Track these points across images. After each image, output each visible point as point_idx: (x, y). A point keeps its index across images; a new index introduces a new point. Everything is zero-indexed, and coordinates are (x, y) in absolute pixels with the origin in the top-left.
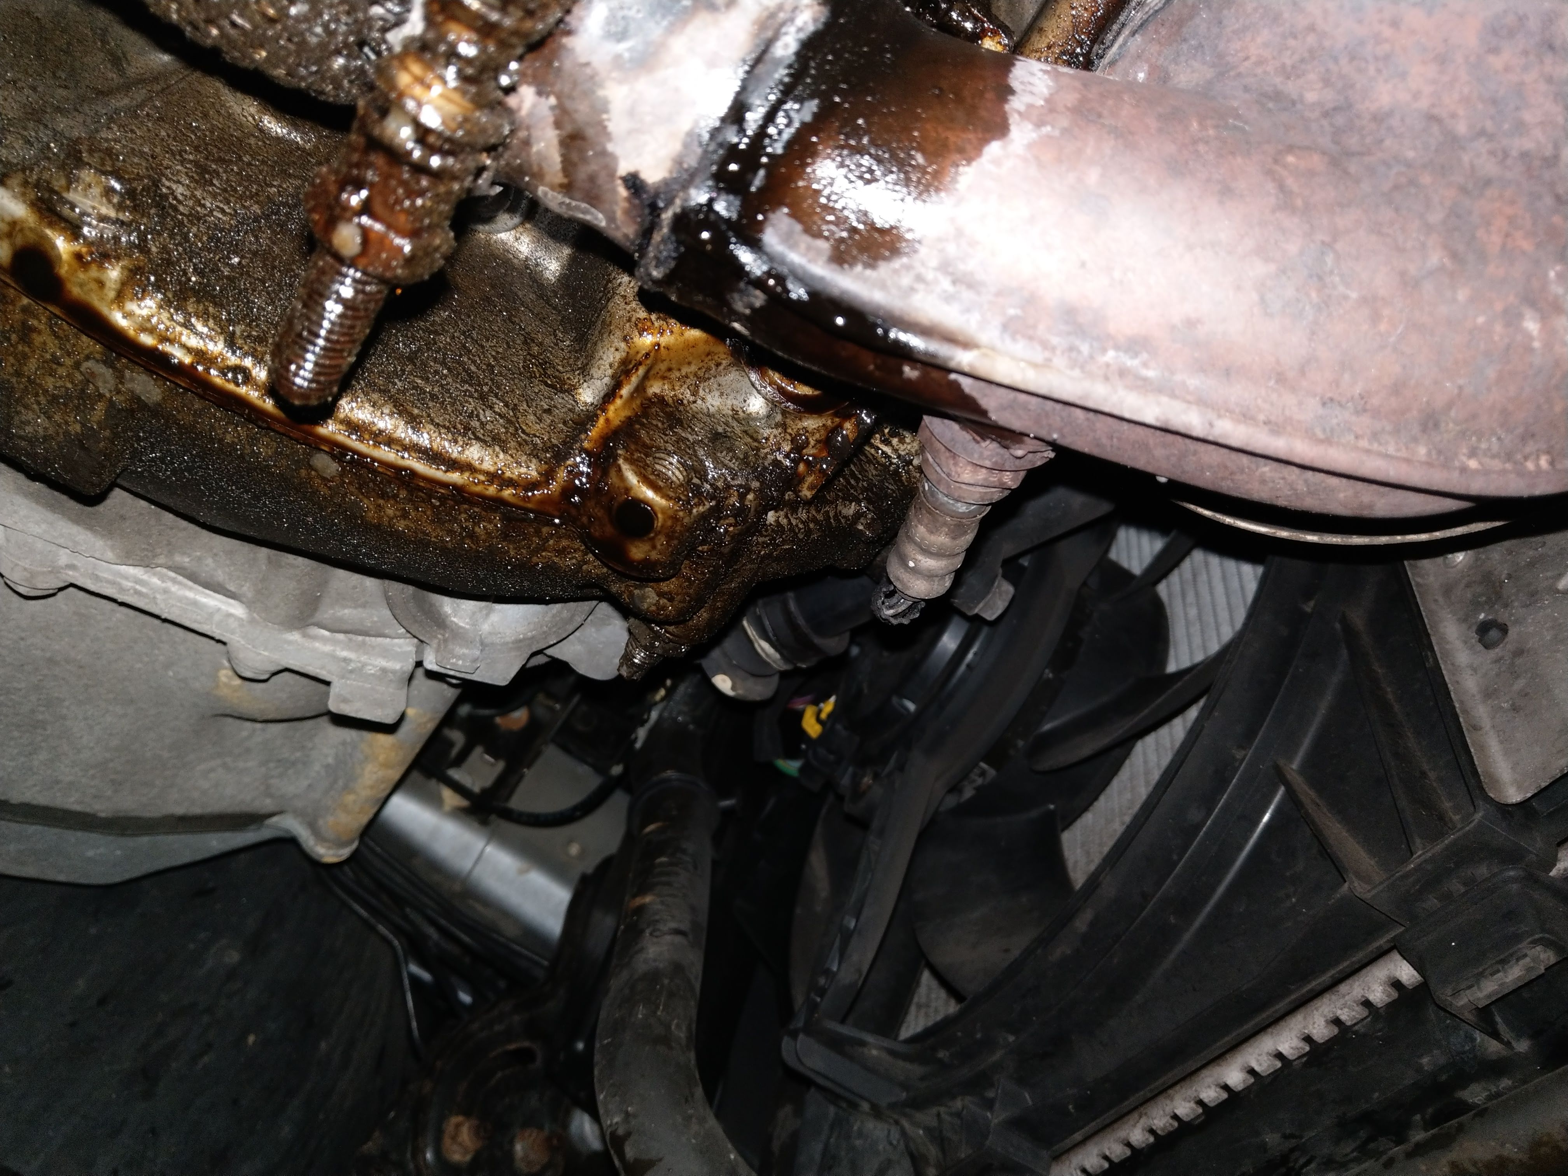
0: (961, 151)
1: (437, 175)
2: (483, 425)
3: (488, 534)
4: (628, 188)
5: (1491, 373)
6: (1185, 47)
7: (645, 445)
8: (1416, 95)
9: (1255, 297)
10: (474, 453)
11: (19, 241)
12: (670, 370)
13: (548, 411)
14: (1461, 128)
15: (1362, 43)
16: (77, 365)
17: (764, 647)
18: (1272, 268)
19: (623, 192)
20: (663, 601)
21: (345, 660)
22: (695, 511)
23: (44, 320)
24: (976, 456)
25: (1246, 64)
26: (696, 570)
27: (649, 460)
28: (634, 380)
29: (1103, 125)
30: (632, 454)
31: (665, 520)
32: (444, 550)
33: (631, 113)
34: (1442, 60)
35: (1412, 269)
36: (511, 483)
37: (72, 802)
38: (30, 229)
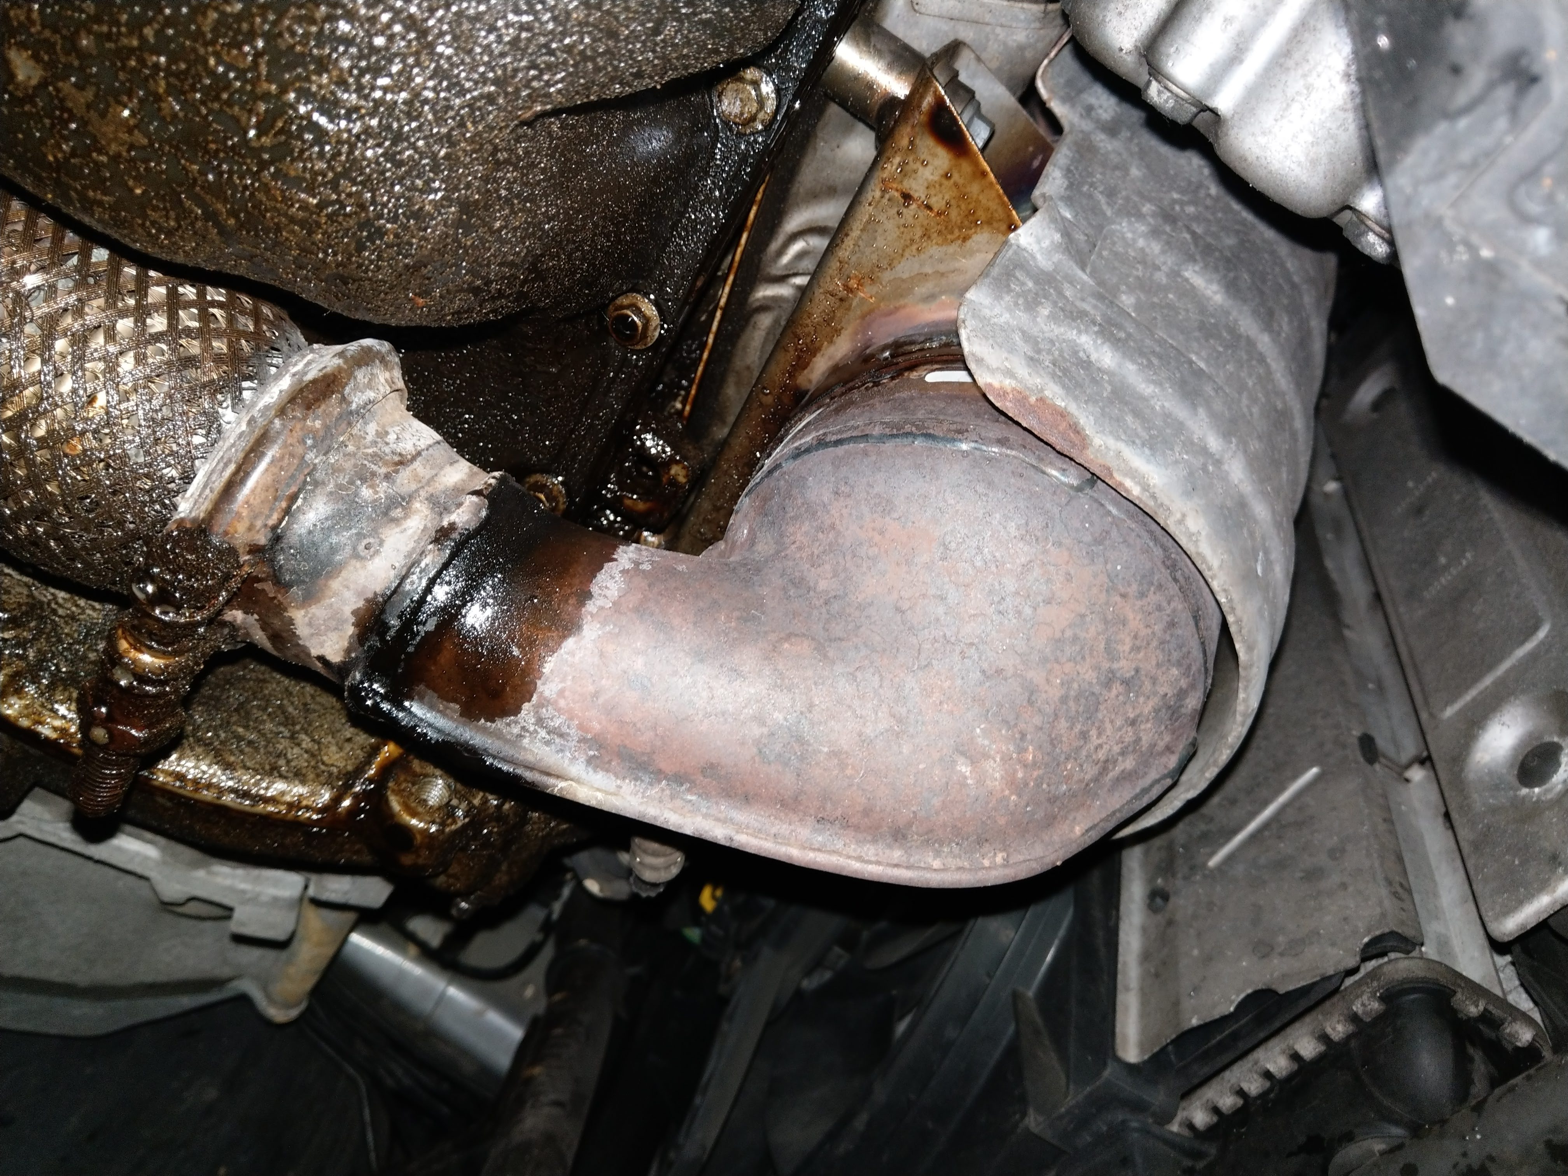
0: (546, 645)
2: (288, 763)
7: (414, 774)
8: (890, 590)
9: (755, 750)
10: (278, 788)
18: (765, 730)
22: (447, 829)
27: (415, 788)
30: (399, 785)
31: (422, 839)
34: (910, 564)
36: (307, 808)
37: (55, 975)
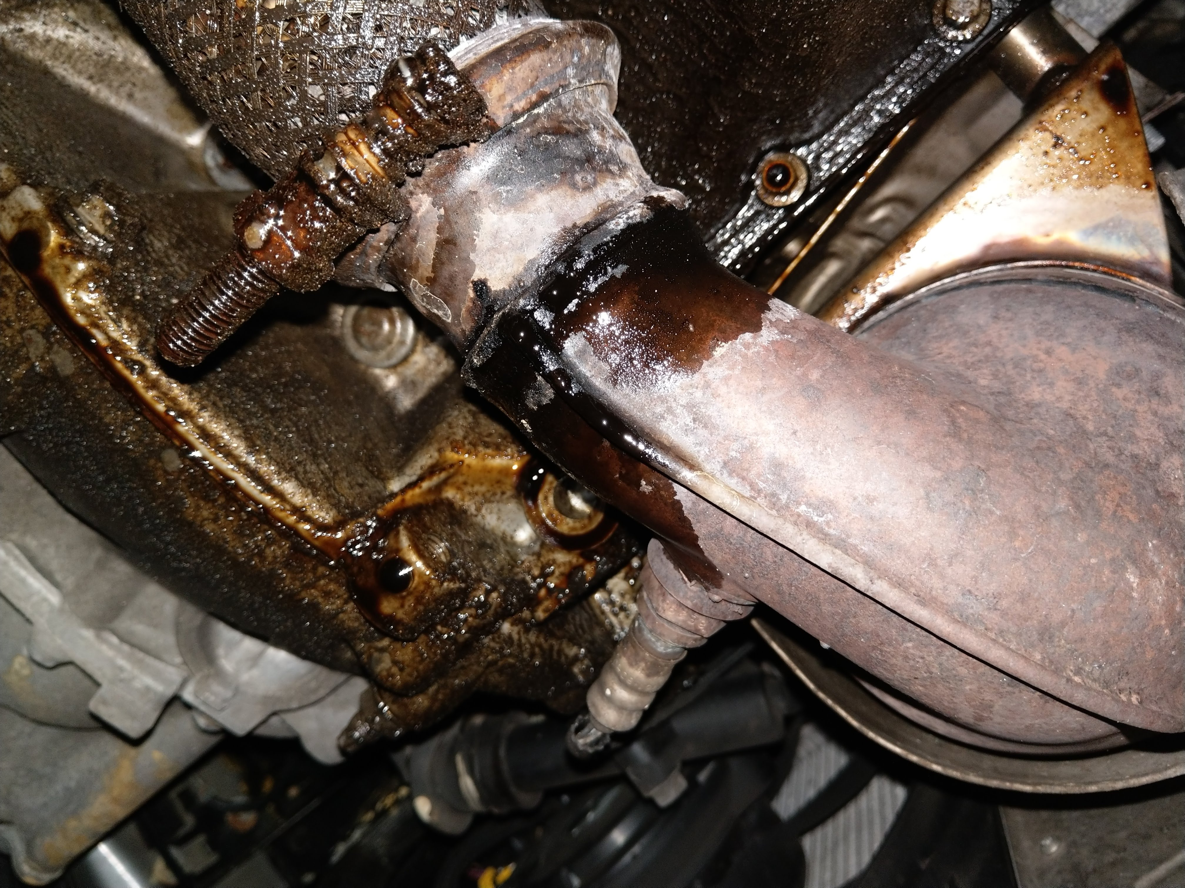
0: (723, 331)
1: (338, 210)
2: (305, 472)
3: (275, 557)
4: (475, 291)
5: (1098, 605)
6: (897, 342)
7: (425, 525)
8: (1059, 399)
9: (922, 492)
10: (289, 487)
11: (26, 225)
12: (465, 483)
13: (361, 486)
14: (1090, 427)
15: (1024, 359)
16: (22, 330)
17: (468, 784)
18: (938, 474)
19: (471, 294)
20: (395, 670)
21: (121, 669)
22: (445, 584)
23: (15, 290)
24: (681, 594)
25: (939, 356)
26: (431, 648)
27: (424, 536)
28: (435, 480)
29: (830, 347)
30: (412, 526)
31: (419, 584)
32: (235, 564)
33: (495, 236)
34: (1080, 382)
35: (1045, 507)
36: (308, 519)
38: (38, 219)
